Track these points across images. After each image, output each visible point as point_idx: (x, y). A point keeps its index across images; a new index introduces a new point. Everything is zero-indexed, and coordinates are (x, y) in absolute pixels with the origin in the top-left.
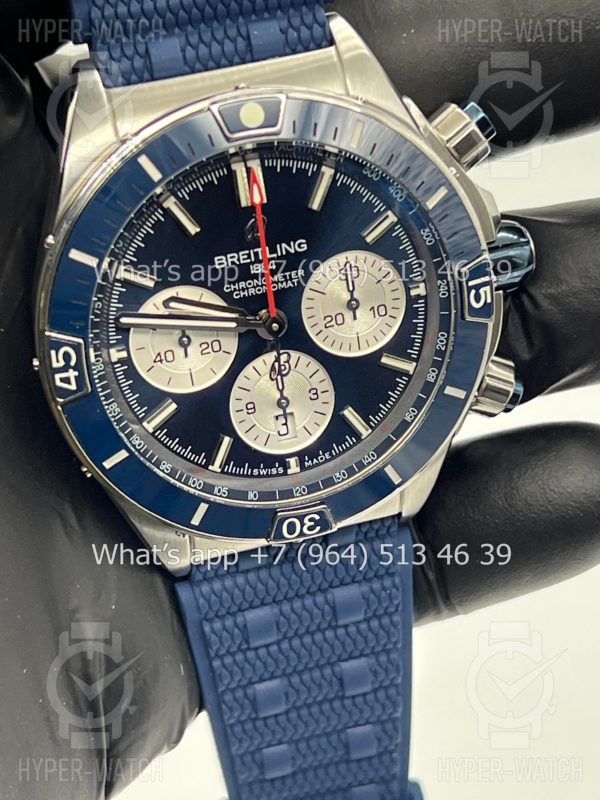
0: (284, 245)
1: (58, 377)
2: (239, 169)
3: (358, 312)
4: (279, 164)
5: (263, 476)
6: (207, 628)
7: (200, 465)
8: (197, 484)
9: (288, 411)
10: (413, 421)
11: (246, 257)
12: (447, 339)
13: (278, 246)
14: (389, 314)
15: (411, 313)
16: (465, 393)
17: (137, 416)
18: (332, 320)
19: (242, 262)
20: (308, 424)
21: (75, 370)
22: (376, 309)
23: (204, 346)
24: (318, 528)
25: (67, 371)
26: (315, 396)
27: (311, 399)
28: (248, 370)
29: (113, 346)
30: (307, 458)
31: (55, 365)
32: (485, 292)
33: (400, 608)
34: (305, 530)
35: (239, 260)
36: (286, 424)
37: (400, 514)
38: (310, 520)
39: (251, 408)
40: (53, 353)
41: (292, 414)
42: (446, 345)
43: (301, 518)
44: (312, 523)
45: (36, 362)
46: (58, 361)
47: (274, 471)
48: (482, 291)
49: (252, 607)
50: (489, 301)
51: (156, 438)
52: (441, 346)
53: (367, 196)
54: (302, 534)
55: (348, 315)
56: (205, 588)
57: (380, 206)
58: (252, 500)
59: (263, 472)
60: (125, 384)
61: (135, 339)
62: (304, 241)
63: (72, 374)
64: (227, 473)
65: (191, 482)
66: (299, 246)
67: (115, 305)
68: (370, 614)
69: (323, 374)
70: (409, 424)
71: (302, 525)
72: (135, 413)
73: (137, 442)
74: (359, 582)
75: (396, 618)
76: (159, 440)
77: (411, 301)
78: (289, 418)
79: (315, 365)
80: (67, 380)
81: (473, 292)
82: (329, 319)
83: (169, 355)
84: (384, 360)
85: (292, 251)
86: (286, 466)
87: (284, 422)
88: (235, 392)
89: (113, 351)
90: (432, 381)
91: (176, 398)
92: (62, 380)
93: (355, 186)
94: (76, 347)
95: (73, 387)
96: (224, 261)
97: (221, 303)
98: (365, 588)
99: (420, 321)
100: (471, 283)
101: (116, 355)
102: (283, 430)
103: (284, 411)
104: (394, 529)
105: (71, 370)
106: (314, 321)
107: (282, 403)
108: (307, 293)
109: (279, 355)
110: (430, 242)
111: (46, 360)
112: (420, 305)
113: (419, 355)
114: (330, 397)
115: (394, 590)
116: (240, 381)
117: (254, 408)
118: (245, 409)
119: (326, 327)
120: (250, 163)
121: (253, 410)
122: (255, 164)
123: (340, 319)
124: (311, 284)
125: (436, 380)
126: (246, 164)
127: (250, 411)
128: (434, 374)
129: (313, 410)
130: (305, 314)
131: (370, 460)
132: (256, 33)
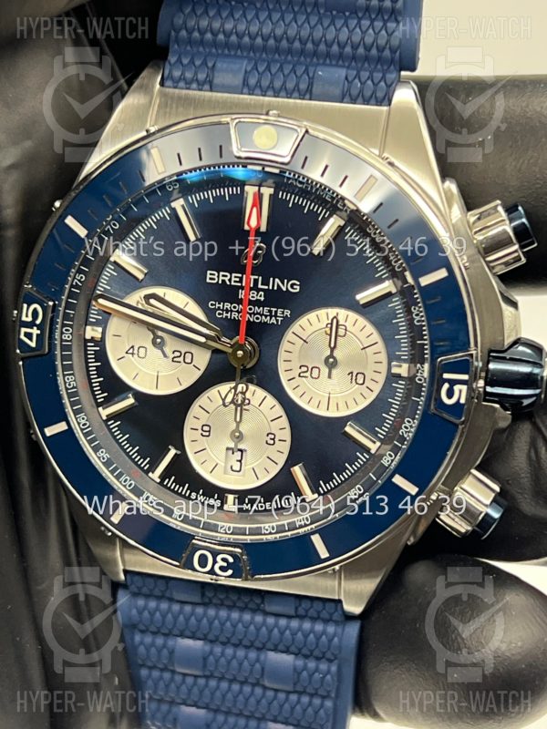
0: (277, 280)
2: (251, 190)
3: (334, 372)
4: (292, 199)
7: (142, 469)
8: (128, 483)
9: (240, 446)
11: (238, 280)
12: (411, 427)
13: (272, 280)
14: (365, 385)
15: (387, 390)
16: (417, 489)
17: (95, 399)
18: (305, 371)
19: (233, 283)
20: (260, 468)
21: (38, 329)
22: (354, 375)
23: (177, 354)
24: (230, 572)
25: (32, 328)
26: (272, 442)
27: (267, 443)
28: (213, 392)
29: (91, 324)
31: (24, 318)
32: (460, 391)
34: (217, 569)
35: (230, 280)
36: (240, 461)
37: (340, 602)
38: (224, 560)
39: (207, 431)
40: (25, 306)
41: (246, 451)
42: (409, 432)
43: (215, 554)
44: (225, 564)
45: (15, 314)
46: (27, 316)
48: (457, 388)
50: (463, 401)
51: (107, 426)
52: (404, 432)
53: (372, 258)
54: (212, 572)
55: (325, 370)
57: (382, 272)
60: (94, 365)
61: (114, 325)
62: (298, 283)
63: (35, 331)
64: (165, 486)
65: (122, 479)
66: (292, 286)
67: (104, 286)
69: (284, 422)
71: (215, 562)
72: (94, 395)
73: (83, 422)
77: (392, 378)
78: (244, 454)
79: (279, 410)
81: (446, 386)
83: (142, 351)
84: (348, 429)
85: (284, 289)
87: (239, 458)
88: (195, 410)
89: (89, 329)
90: (386, 464)
91: (137, 394)
92: (26, 334)
93: (362, 245)
94: (45, 309)
95: (33, 344)
96: (216, 277)
97: (202, 317)
98: (300, 663)
99: (395, 402)
100: (446, 376)
101: (90, 332)
102: (237, 467)
103: (237, 445)
105: (35, 328)
106: (289, 366)
107: (236, 436)
108: (289, 336)
109: (238, 385)
110: (418, 322)
112: (400, 386)
113: (385, 436)
114: (286, 447)
115: (329, 678)
116: (203, 400)
117: (209, 431)
118: (200, 428)
119: (299, 376)
120: (263, 190)
121: (207, 434)
122: (267, 192)
123: (315, 372)
124: (295, 327)
125: (389, 465)
126: (259, 190)
127: (204, 434)
128: (390, 459)
129: (266, 455)
130: (282, 355)
131: (303, 523)
132: (320, 73)
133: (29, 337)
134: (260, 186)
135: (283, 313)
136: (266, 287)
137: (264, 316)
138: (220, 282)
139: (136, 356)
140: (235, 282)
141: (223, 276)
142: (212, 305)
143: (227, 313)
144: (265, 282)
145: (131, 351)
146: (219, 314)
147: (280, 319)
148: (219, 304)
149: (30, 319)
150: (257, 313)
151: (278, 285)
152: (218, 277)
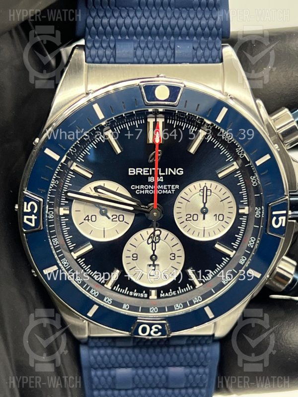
0: (170, 169)
1: (26, 217)
2: (151, 121)
3: (206, 216)
4: (175, 123)
5: (135, 297)
6: (93, 373)
7: (100, 283)
8: (95, 293)
9: (156, 263)
10: (226, 284)
11: (147, 171)
12: (255, 242)
13: (167, 169)
14: (224, 221)
15: (237, 222)
16: (260, 275)
17: (69, 248)
18: (190, 217)
19: (144, 174)
20: (167, 273)
21: (35, 216)
22: (217, 216)
23: (114, 217)
25: (31, 215)
26: (173, 258)
27: (170, 259)
28: (137, 235)
29: (62, 206)
30: (162, 292)
31: (25, 210)
32: (282, 220)
33: (206, 386)
34: (152, 333)
35: (142, 172)
36: (154, 270)
37: (213, 335)
38: (156, 328)
39: (135, 257)
40: (25, 203)
41: (158, 265)
42: (254, 245)
43: (151, 325)
44: (157, 330)
45: (17, 207)
46: (27, 209)
47: (142, 295)
48: (280, 219)
49: (120, 367)
50: (284, 225)
51: (78, 262)
52: (251, 245)
53: (224, 151)
54: (150, 335)
55: (201, 216)
56: (95, 352)
57: (230, 158)
58: (125, 309)
59: (136, 294)
60: (66, 229)
61: (75, 205)
62: (182, 169)
64: (115, 291)
65: (91, 291)
66: (179, 171)
67: (68, 184)
68: (188, 385)
69: (180, 246)
70: (224, 286)
71: (151, 329)
72: (68, 246)
73: (65, 263)
74: (185, 366)
75: (204, 391)
76: (79, 264)
77: (239, 215)
78: (156, 267)
79: (176, 240)
80: (30, 220)
81: (275, 218)
83: (94, 218)
84: (217, 246)
85: (175, 174)
86: (149, 294)
87: (154, 268)
88: (127, 246)
89: (61, 209)
90: (242, 264)
91: (93, 243)
92: (28, 219)
93: (217, 144)
94: (38, 203)
95: (33, 225)
96: (134, 171)
97: (128, 195)
98: (188, 370)
99: (242, 228)
100: (274, 213)
101: (62, 211)
102: (152, 273)
103: (154, 263)
104: (210, 342)
105: (33, 215)
106: (180, 215)
107: (154, 258)
108: (179, 199)
109: (155, 231)
110: (255, 184)
111: (21, 206)
112: (244, 219)
113: (238, 247)
114: (182, 260)
115: (204, 376)
116: (132, 240)
117: (137, 257)
118: (131, 256)
119: (186, 220)
120: (158, 120)
121: (136, 258)
122: (161, 121)
123: (195, 218)
124: (182, 194)
125: (244, 264)
126: (156, 120)
127: (134, 259)
128: (244, 260)
129: (171, 265)
130: (176, 210)
131: (197, 301)
132: (178, 46)
133: (30, 221)
134: (156, 118)
135: (175, 187)
136: (164, 174)
137: (164, 190)
138: (137, 174)
139: (90, 221)
140: (145, 173)
141: (138, 170)
142: (133, 187)
143: (142, 191)
144: (163, 171)
145: (87, 218)
146: (138, 192)
147: (173, 191)
148: (137, 186)
149: (29, 210)
150: (160, 189)
151: (171, 172)
152: (136, 171)
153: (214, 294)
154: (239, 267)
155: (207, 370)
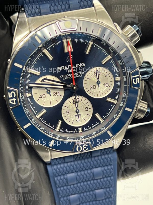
0: (78, 64)
1: (10, 100)
2: (64, 41)
3: (100, 85)
4: (77, 40)
5: (71, 133)
6: (56, 179)
7: (53, 129)
8: (51, 134)
9: (79, 114)
10: (116, 118)
12: (126, 93)
13: (76, 64)
14: (109, 86)
15: (115, 86)
16: (132, 110)
17: (34, 114)
18: (92, 87)
20: (85, 118)
21: (15, 99)
22: (105, 84)
23: (54, 93)
24: (87, 149)
25: (13, 99)
26: (87, 110)
27: (86, 110)
28: (67, 101)
29: (27, 92)
30: (84, 128)
31: (9, 97)
32: (138, 80)
33: (113, 175)
34: (83, 149)
35: (65, 68)
36: (79, 118)
37: (113, 147)
39: (68, 112)
40: (9, 93)
41: (80, 115)
42: (126, 95)
43: (82, 145)
44: (85, 147)
45: (4, 96)
47: (75, 132)
48: (136, 79)
49: (69, 173)
50: (139, 82)
51: (40, 120)
52: (124, 96)
53: (103, 51)
54: (82, 151)
55: (97, 86)
56: (55, 167)
57: (107, 54)
59: (72, 132)
60: (31, 104)
61: (34, 91)
62: (84, 63)
63: (14, 100)
64: (61, 132)
65: (49, 134)
66: (82, 65)
67: (28, 80)
68: (104, 176)
69: (89, 103)
71: (82, 148)
73: (34, 121)
74: (101, 167)
75: (112, 178)
77: (116, 82)
78: (79, 116)
79: (87, 100)
81: (134, 79)
82: (91, 87)
83: (44, 96)
84: (107, 100)
86: (78, 130)
88: (63, 108)
89: (27, 94)
90: (122, 106)
91: (46, 108)
93: (99, 48)
94: (15, 92)
95: (15, 103)
96: (60, 68)
97: (59, 81)
98: (103, 169)
99: (118, 88)
100: (133, 77)
102: (78, 120)
103: (78, 114)
104: (112, 151)
105: (14, 99)
106: (86, 87)
107: (77, 111)
108: (85, 79)
109: (76, 96)
110: (121, 64)
111: (7, 96)
112: (118, 83)
113: (118, 98)
114: (91, 110)
115: (111, 170)
116: (65, 104)
117: (69, 112)
118: (66, 113)
119: (90, 89)
120: (68, 40)
121: (69, 113)
122: (69, 40)
123: (94, 87)
124: (86, 76)
125: (123, 106)
126: (67, 40)
127: (68, 113)
128: (122, 104)
129: (86, 114)
130: (84, 85)
131: (103, 129)
132: (71, 2)
133: (13, 102)
134: (67, 39)
135: (82, 73)
136: (75, 67)
137: (77, 75)
138: (62, 69)
139: (42, 98)
140: (66, 68)
141: (62, 67)
142: (61, 77)
143: (66, 78)
145: (41, 97)
146: (64, 79)
147: (81, 75)
148: (63, 76)
149: (11, 96)
150: (75, 75)
151: (79, 66)
152: (61, 68)
153: (111, 124)
154: (120, 108)
155: (112, 167)
